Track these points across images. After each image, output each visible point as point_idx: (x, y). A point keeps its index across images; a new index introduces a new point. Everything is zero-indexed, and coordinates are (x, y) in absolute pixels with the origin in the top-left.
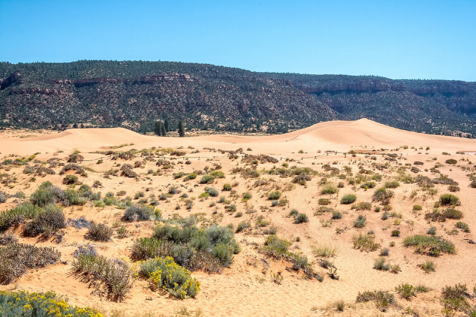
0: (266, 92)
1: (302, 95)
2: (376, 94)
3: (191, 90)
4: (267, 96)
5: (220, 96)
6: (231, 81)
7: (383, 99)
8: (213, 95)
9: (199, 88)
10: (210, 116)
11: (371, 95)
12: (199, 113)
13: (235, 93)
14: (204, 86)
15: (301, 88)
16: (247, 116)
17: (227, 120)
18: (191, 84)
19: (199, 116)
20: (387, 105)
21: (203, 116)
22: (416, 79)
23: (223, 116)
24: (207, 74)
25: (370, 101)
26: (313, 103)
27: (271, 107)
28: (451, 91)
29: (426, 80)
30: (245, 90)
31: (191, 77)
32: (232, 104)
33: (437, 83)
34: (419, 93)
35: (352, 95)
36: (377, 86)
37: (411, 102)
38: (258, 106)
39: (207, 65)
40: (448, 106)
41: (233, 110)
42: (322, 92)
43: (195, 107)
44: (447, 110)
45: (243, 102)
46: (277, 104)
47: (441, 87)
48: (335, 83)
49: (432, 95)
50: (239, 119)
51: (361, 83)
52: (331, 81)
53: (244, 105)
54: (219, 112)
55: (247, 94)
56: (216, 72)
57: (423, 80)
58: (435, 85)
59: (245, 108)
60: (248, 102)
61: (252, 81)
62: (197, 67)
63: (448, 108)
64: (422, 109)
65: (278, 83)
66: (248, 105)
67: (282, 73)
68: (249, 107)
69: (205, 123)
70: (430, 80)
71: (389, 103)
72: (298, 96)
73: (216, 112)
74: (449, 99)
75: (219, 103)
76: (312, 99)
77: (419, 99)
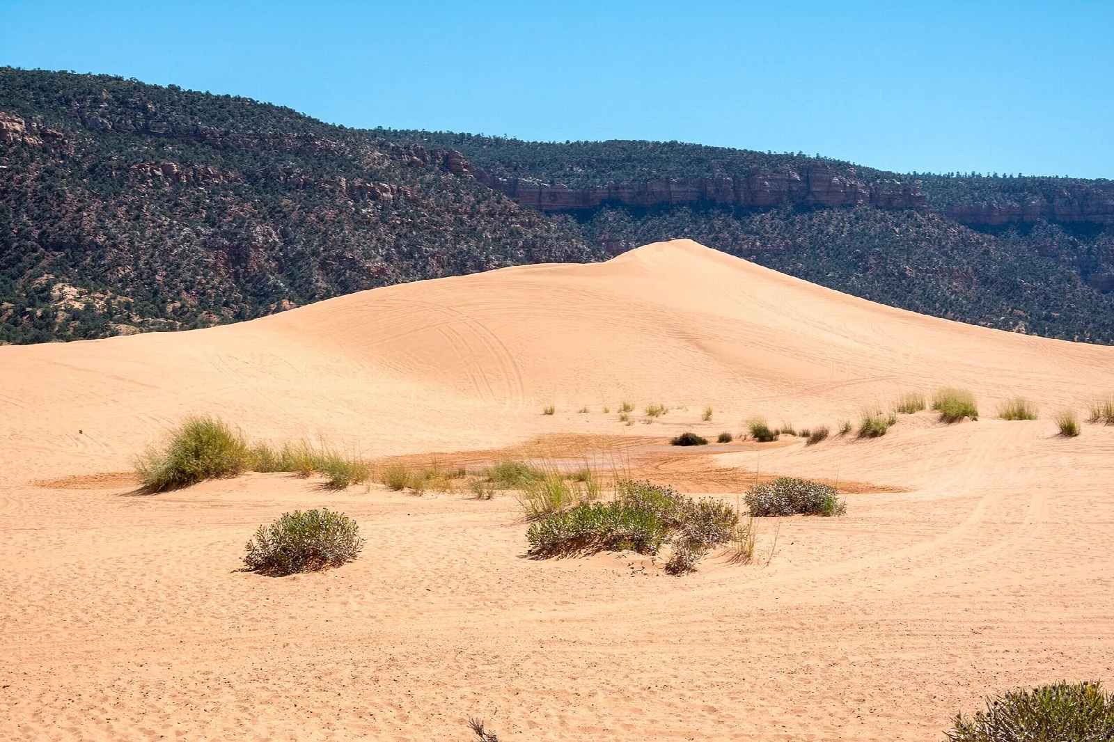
0: (353, 197)
1: (507, 214)
2: (811, 219)
3: (22, 180)
4: (357, 212)
5: (152, 207)
6: (207, 148)
7: (839, 242)
8: (121, 204)
9: (60, 172)
10: (96, 290)
11: (793, 225)
12: (43, 280)
13: (217, 198)
14: (85, 167)
15: (512, 190)
16: (266, 295)
17: (170, 308)
18: (26, 155)
19: (43, 291)
20: (855, 266)
21: (60, 290)
22: (962, 174)
23: (156, 293)
24: (103, 116)
25: (787, 248)
26: (551, 246)
27: (368, 257)
28: (1098, 219)
29: (1001, 176)
30: (265, 185)
31: (29, 127)
32: (204, 244)
33: (1046, 187)
34: (980, 222)
35: (718, 223)
36: (814, 189)
37: (945, 254)
38: (314, 253)
39: (110, 79)
40: (1084, 274)
41: (206, 267)
42: (598, 209)
43: (35, 250)
44: (1082, 288)
45: (250, 238)
46: (397, 246)
47: (1058, 201)
48: (650, 173)
49: (1025, 229)
50: (226, 304)
51: (750, 175)
52: (633, 167)
53: (256, 248)
54: (140, 276)
55: (272, 204)
56: (145, 110)
57: (989, 179)
58: (1036, 193)
59: (259, 260)
60: (275, 237)
61: (298, 152)
62: (64, 87)
63: (1086, 281)
64: (986, 281)
65: (409, 164)
66: (273, 249)
67: (444, 131)
68: (276, 259)
69: (62, 316)
70: (1016, 176)
71: (859, 257)
72: (492, 215)
73: (127, 276)
74: (1090, 249)
75: (143, 238)
76: (548, 231)
77: (978, 242)
